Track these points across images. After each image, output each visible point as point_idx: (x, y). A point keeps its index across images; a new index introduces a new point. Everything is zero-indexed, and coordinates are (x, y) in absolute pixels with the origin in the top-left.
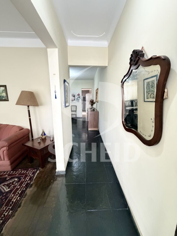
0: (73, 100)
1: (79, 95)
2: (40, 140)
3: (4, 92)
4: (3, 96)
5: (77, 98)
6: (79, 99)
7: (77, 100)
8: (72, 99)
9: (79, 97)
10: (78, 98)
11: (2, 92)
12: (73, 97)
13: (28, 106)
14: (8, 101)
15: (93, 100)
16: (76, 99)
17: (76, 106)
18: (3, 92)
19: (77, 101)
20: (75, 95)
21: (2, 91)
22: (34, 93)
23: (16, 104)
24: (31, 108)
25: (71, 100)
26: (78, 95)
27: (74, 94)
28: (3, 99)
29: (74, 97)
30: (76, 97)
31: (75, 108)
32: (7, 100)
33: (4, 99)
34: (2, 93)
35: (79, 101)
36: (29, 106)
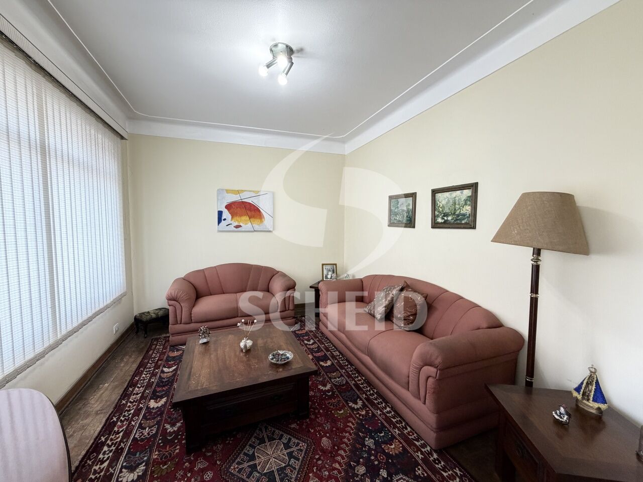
2: (567, 414)
3: (469, 203)
4: (464, 215)
11: (463, 203)
13: (537, 252)
14: (474, 228)
18: (466, 204)
21: (466, 201)
22: (576, 199)
23: (495, 240)
24: (548, 259)
28: (463, 222)
32: (472, 225)
33: (466, 223)
34: (463, 207)
36: (542, 252)
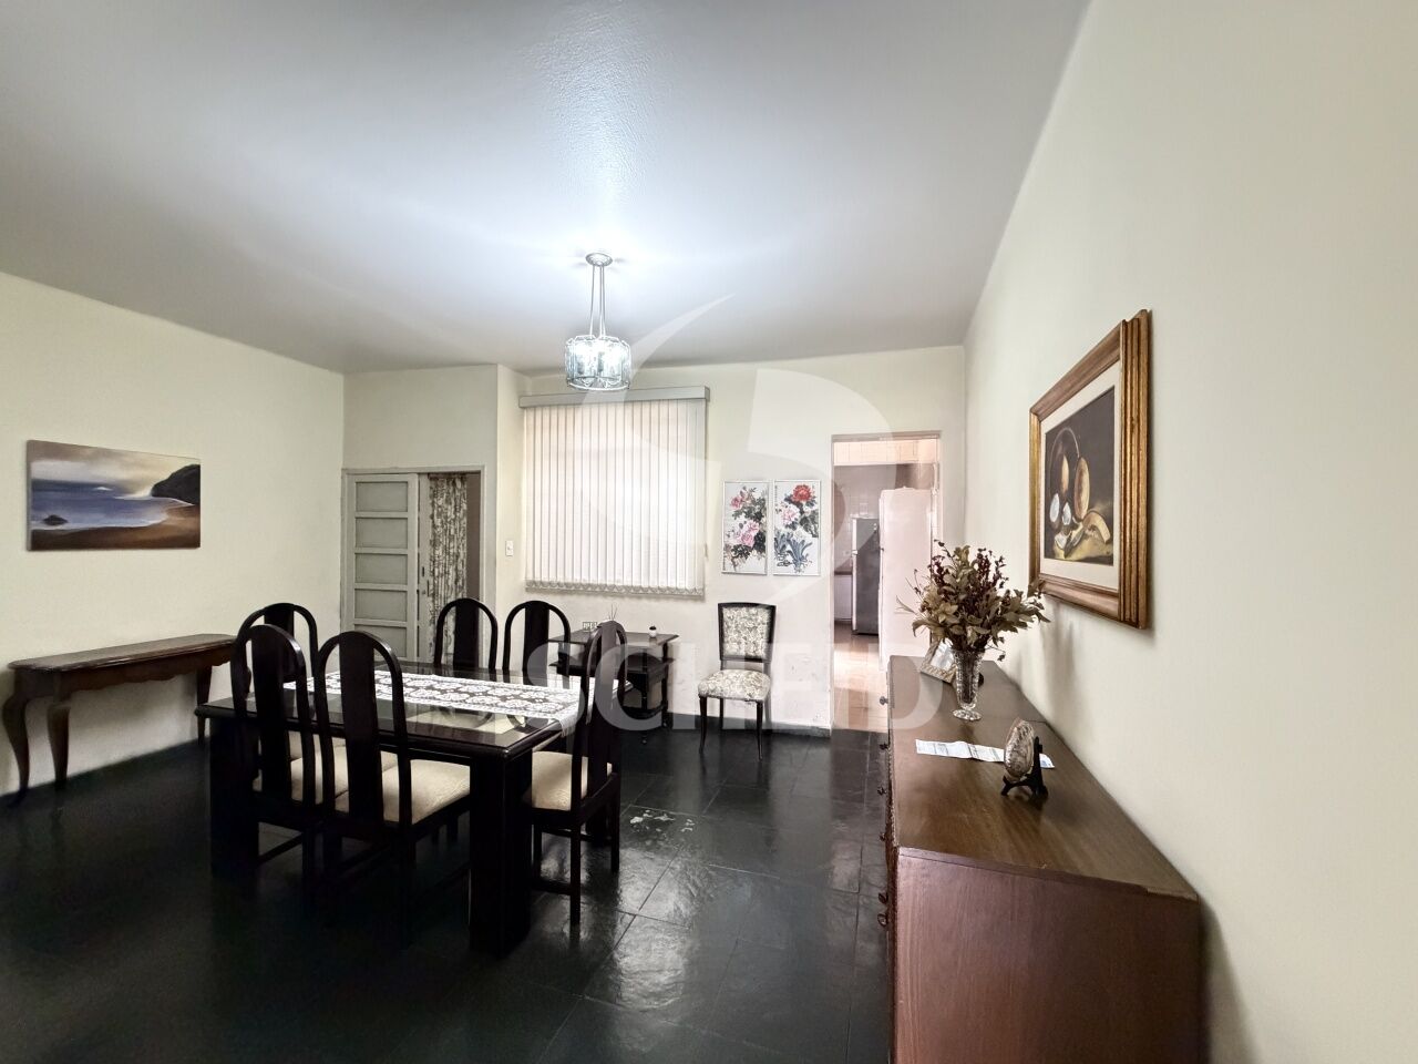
0: (742, 552)
1: (801, 497)
5: (784, 531)
6: (808, 537)
7: (780, 550)
8: (734, 542)
9: (807, 522)
10: (793, 526)
12: (742, 518)
15: (984, 564)
16: (770, 543)
17: (772, 609)
19: (786, 564)
20: (762, 502)
25: (727, 547)
26: (798, 504)
27: (757, 496)
29: (758, 517)
30: (775, 523)
31: (763, 629)
35: (799, 560)
